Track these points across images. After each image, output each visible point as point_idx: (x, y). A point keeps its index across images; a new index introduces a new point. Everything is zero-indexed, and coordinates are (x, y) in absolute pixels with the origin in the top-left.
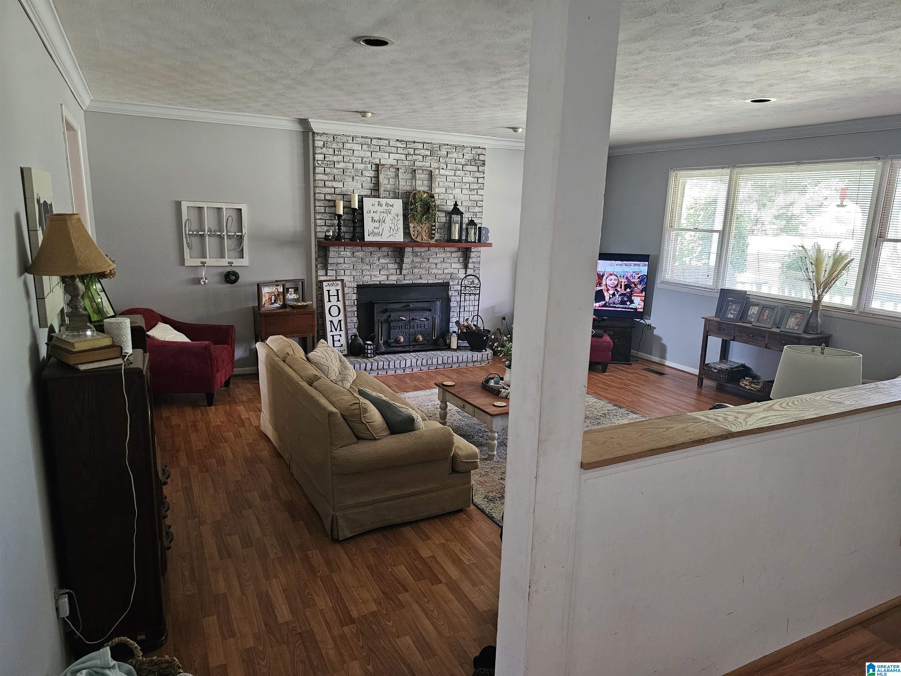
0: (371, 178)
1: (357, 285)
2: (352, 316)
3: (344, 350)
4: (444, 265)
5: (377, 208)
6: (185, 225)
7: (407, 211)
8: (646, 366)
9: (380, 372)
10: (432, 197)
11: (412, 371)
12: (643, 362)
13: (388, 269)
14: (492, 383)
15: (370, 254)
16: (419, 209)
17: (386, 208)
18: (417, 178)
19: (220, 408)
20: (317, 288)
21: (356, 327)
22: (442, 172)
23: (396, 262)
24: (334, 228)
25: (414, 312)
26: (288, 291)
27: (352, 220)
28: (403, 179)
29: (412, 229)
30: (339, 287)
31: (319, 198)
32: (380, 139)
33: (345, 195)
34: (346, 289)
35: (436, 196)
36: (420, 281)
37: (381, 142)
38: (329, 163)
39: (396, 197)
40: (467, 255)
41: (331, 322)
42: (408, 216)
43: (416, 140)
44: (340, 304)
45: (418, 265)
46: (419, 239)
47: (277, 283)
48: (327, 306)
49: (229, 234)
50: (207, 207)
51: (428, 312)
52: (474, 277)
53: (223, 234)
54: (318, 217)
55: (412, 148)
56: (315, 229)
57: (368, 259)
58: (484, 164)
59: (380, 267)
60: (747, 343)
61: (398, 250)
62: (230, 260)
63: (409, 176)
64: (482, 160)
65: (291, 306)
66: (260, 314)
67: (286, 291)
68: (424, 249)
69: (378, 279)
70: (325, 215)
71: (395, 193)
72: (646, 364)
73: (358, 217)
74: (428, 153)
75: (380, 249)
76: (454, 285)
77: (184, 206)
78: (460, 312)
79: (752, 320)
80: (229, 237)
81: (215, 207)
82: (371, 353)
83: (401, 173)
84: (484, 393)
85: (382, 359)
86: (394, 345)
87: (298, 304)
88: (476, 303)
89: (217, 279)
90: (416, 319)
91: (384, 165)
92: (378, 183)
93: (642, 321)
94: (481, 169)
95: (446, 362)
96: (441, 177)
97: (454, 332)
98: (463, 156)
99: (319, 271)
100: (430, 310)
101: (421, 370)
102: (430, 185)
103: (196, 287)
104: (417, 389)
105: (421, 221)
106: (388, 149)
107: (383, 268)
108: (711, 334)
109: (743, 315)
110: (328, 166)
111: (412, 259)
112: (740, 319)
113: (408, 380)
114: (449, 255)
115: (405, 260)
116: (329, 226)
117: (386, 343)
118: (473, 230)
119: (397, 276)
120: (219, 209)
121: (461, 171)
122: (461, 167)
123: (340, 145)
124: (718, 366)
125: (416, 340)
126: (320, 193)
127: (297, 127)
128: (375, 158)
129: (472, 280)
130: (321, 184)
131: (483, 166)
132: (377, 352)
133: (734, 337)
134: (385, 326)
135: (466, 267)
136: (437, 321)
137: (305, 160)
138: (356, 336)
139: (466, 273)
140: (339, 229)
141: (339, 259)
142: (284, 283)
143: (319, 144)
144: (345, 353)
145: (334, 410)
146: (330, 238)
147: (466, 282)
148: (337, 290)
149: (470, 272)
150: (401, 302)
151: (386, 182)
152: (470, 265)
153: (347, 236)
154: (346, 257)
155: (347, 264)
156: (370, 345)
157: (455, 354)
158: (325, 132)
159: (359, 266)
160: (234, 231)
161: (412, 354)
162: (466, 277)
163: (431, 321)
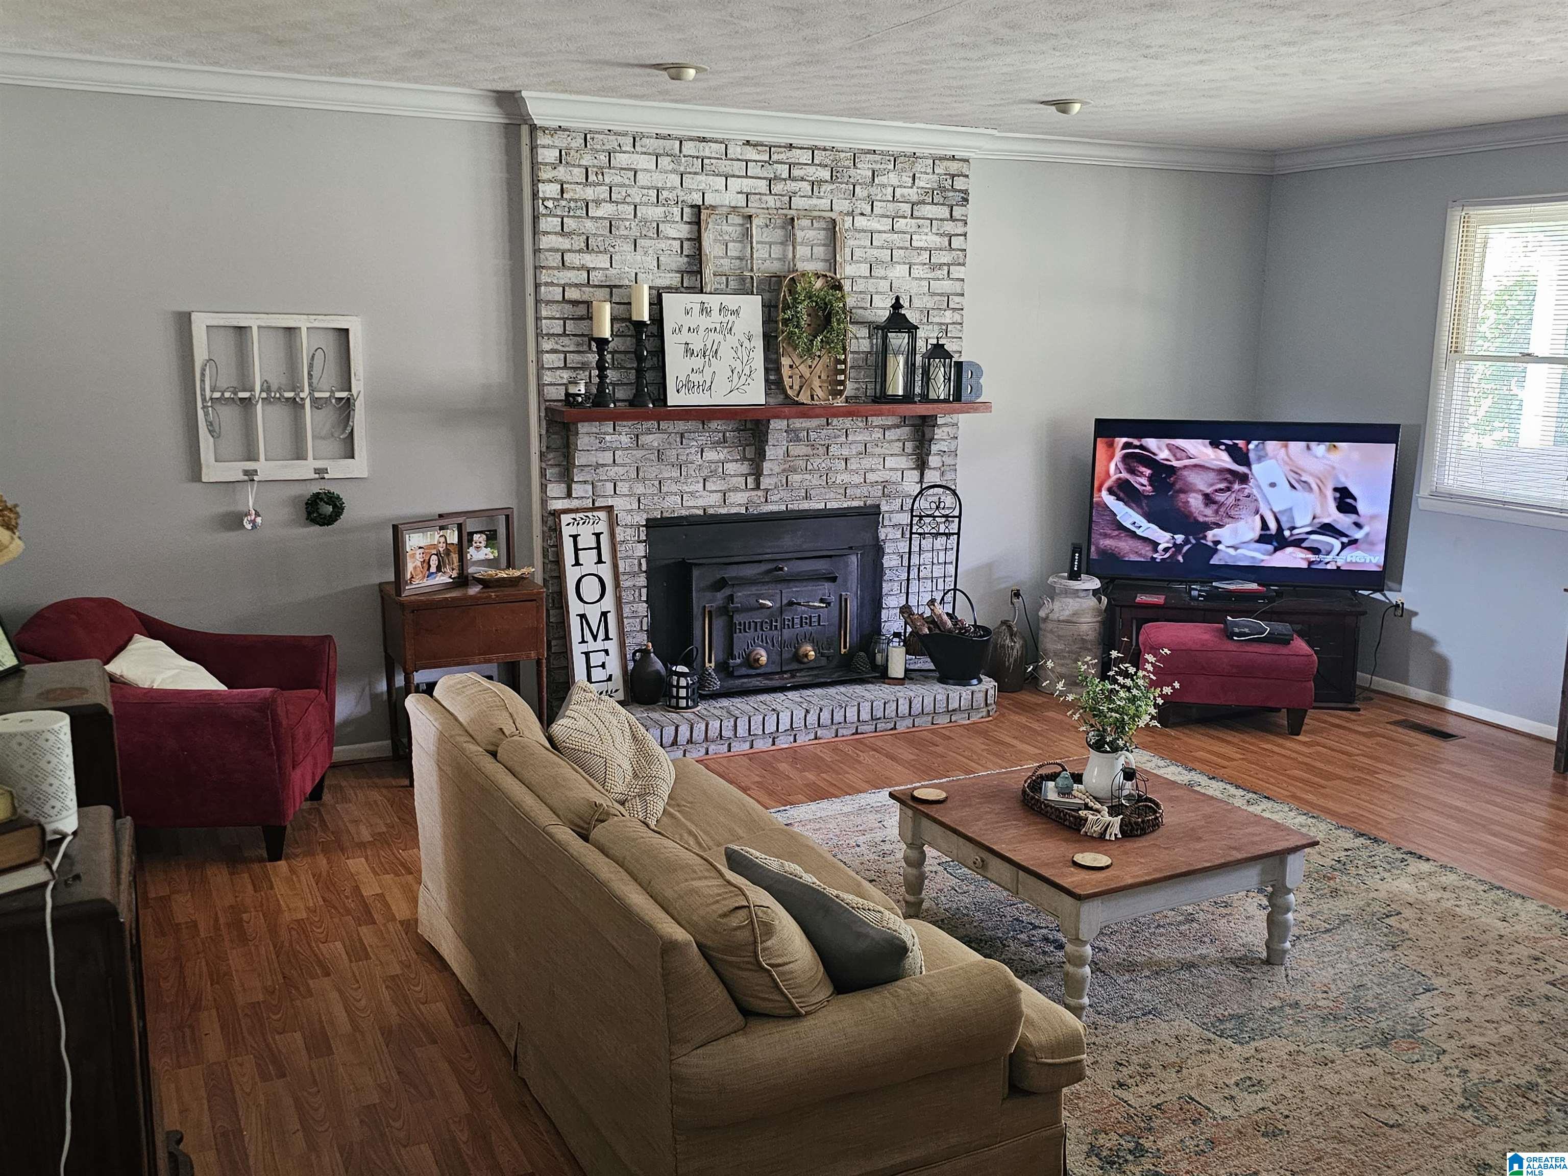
0: (682, 242)
1: (648, 520)
2: (634, 602)
3: (616, 691)
4: (867, 463)
5: (697, 320)
6: (203, 375)
7: (773, 325)
8: (1398, 713)
9: (712, 748)
10: (837, 286)
11: (795, 741)
12: (1387, 701)
13: (724, 476)
14: (1051, 792)
15: (678, 439)
16: (805, 319)
17: (721, 319)
18: (799, 240)
19: (303, 865)
20: (546, 529)
21: (645, 628)
22: (861, 222)
23: (744, 459)
24: (587, 373)
25: (791, 584)
26: (470, 541)
27: (635, 352)
28: (762, 243)
29: (786, 372)
30: (602, 527)
31: (550, 298)
32: (704, 140)
33: (615, 286)
34: (618, 530)
35: (847, 287)
36: (805, 505)
37: (707, 148)
38: (572, 204)
39: (744, 290)
40: (923, 435)
41: (583, 616)
42: (776, 337)
43: (795, 142)
44: (605, 571)
45: (802, 464)
46: (804, 398)
47: (441, 520)
48: (572, 575)
49: (317, 395)
50: (259, 327)
51: (827, 585)
52: (941, 490)
53: (302, 395)
54: (547, 345)
55: (785, 163)
56: (539, 377)
57: (674, 452)
58: (967, 200)
59: (705, 472)
61: (749, 426)
62: (320, 464)
63: (779, 234)
64: (959, 191)
65: (479, 581)
66: (402, 605)
67: (465, 539)
68: (814, 423)
69: (701, 502)
70: (566, 341)
71: (742, 279)
72: (1396, 708)
73: (650, 344)
74: (825, 174)
75: (704, 424)
76: (892, 512)
77: (200, 324)
78: (908, 580)
80: (317, 403)
81: (279, 325)
82: (687, 698)
83: (758, 226)
84: (1035, 824)
85: (716, 712)
86: (744, 671)
87: (500, 575)
88: (951, 556)
89: (285, 513)
90: (799, 604)
91: (713, 208)
92: (700, 254)
93: (1378, 596)
94: (958, 212)
95: (880, 714)
96: (857, 235)
97: (897, 635)
98: (914, 179)
99: (550, 486)
100: (834, 579)
101: (816, 738)
102: (832, 256)
103: (233, 537)
104: (818, 794)
105: (809, 350)
106: (724, 166)
107: (713, 473)
110: (572, 214)
111: (785, 448)
113: (784, 767)
114: (877, 434)
115: (770, 452)
116: (575, 369)
117: (723, 668)
118: (942, 369)
119: (747, 494)
120: (290, 331)
121: (908, 220)
122: (906, 208)
123: (602, 157)
125: (798, 658)
126: (552, 284)
127: (490, 115)
128: (691, 191)
129: (936, 499)
130: (553, 260)
131: (962, 205)
132: (701, 693)
134: (719, 623)
135: (922, 465)
136: (852, 607)
137: (510, 199)
138: (645, 652)
139: (921, 482)
140: (602, 377)
141: (600, 454)
142: (460, 520)
143: (548, 155)
144: (621, 695)
145: (680, 934)
146: (580, 399)
147: (923, 504)
148: (598, 535)
149: (932, 477)
150: (760, 562)
151: (718, 250)
152: (934, 461)
153: (620, 394)
154: (618, 449)
155: (623, 465)
156: (681, 675)
157: (903, 692)
158: (563, 124)
159: (652, 471)
160: (328, 388)
161: (790, 694)
162: (922, 490)
163: (835, 606)
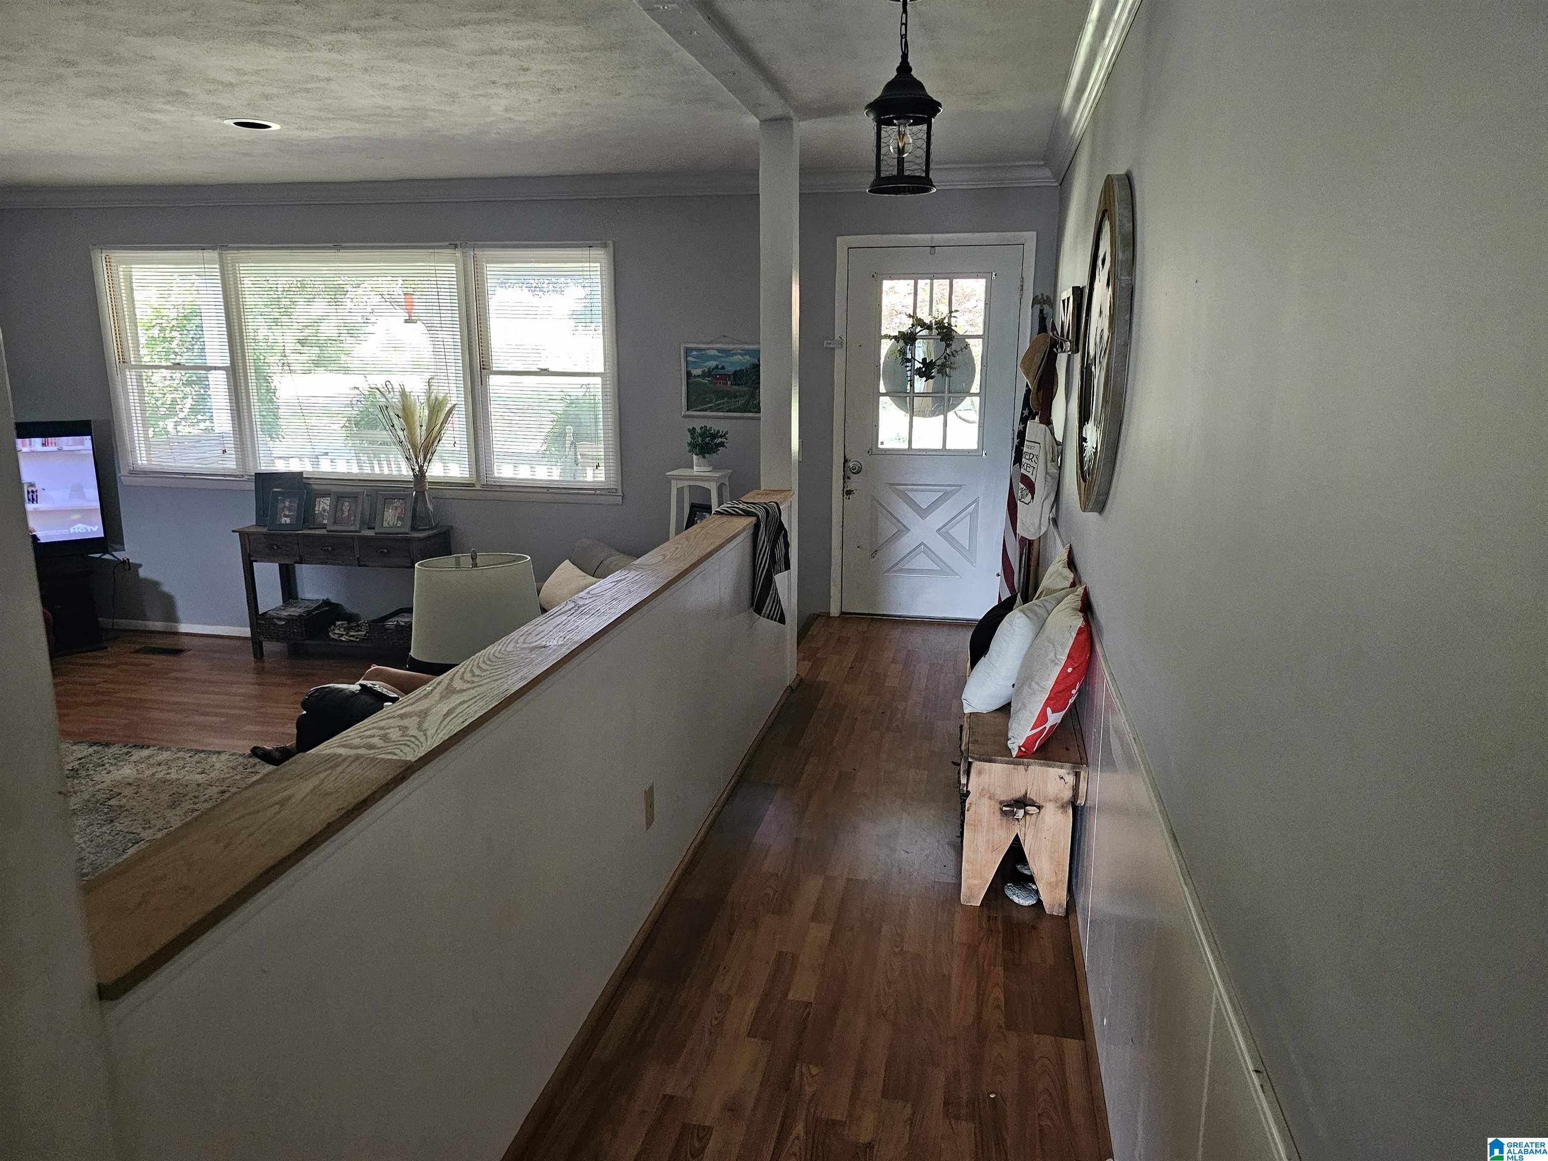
8: (141, 643)
12: (132, 636)
60: (326, 563)
72: (139, 640)
79: (325, 522)
93: (107, 556)
108: (258, 559)
109: (306, 515)
112: (304, 523)
124: (284, 614)
133: (301, 557)
